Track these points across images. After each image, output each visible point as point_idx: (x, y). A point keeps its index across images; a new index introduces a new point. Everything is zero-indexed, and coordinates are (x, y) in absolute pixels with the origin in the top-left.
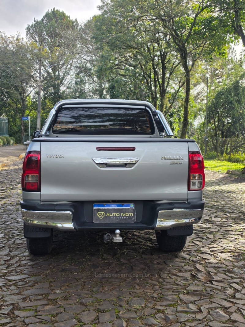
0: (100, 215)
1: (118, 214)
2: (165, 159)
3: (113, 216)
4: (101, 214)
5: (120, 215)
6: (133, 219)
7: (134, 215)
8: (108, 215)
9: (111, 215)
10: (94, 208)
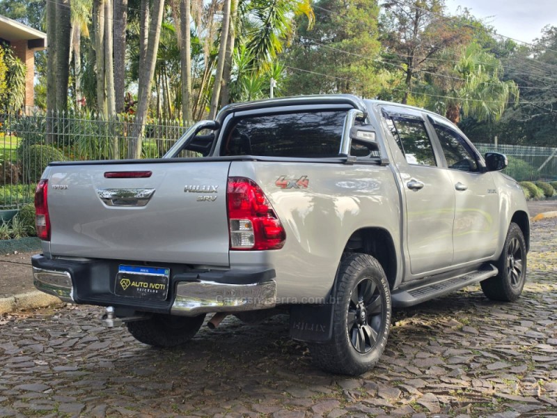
0: (124, 284)
1: (145, 284)
2: (190, 192)
3: (140, 287)
4: (126, 281)
5: (149, 286)
6: (164, 294)
7: (166, 287)
8: (133, 284)
9: (138, 284)
10: (120, 272)
